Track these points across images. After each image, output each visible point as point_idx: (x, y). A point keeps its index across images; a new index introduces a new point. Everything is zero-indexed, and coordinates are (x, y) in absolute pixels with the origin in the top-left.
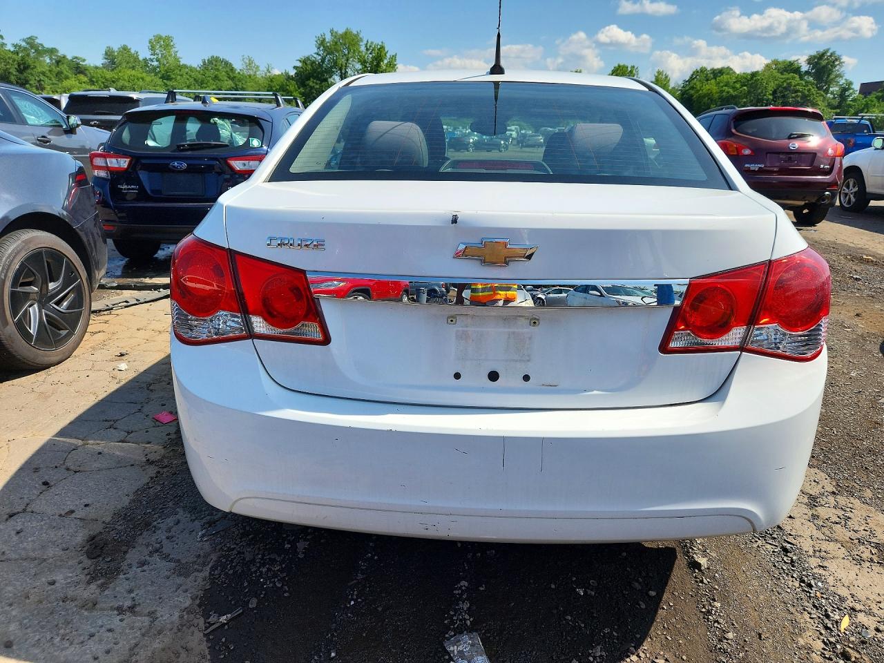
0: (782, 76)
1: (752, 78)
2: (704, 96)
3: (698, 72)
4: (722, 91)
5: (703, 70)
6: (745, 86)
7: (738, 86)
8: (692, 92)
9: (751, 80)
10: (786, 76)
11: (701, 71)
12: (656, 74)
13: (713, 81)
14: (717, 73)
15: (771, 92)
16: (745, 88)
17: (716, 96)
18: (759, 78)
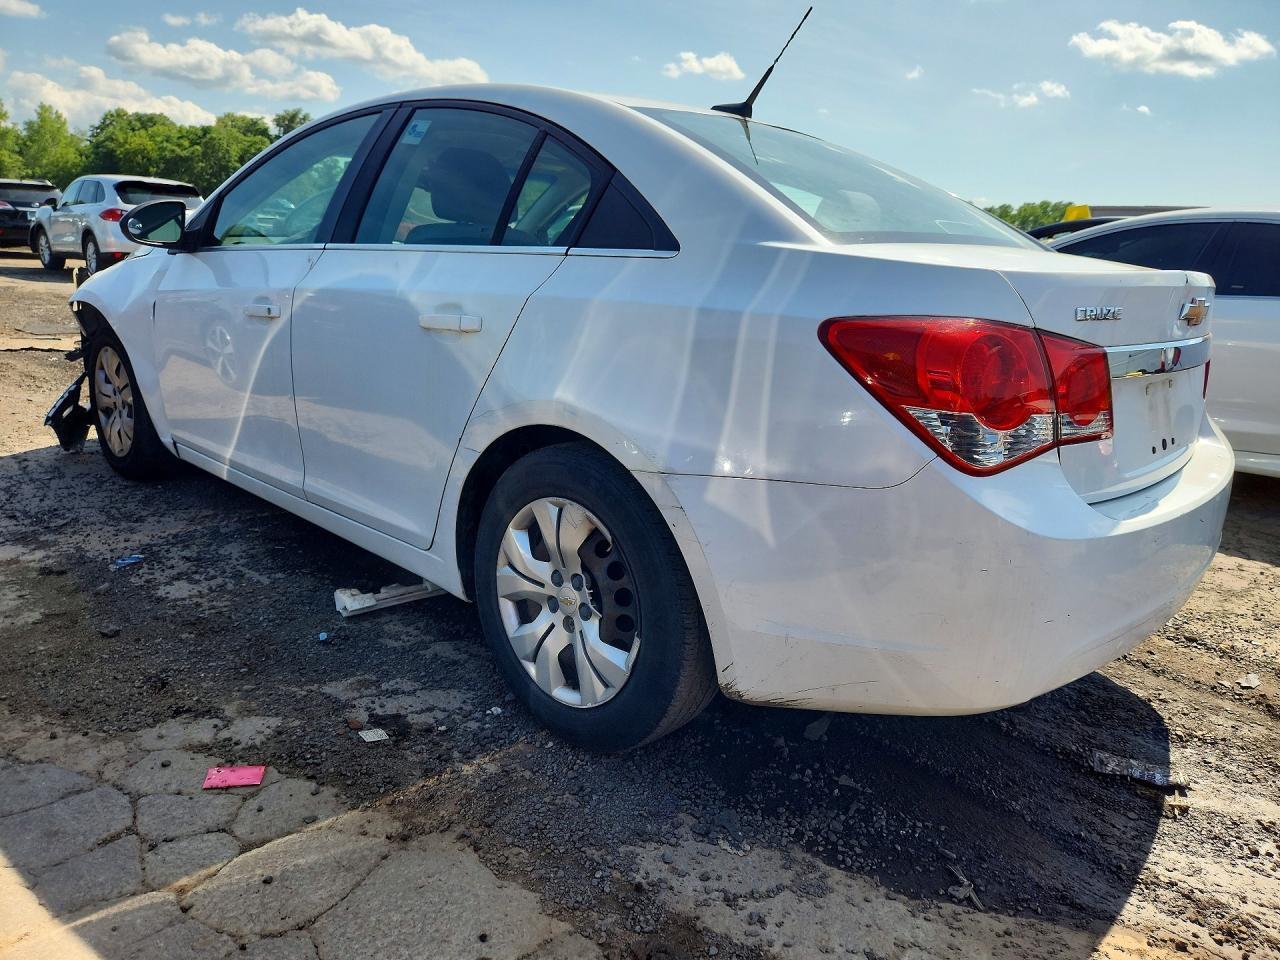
0: (246, 138)
1: (205, 135)
2: (136, 153)
3: (112, 116)
4: (162, 149)
5: (120, 114)
6: (198, 144)
7: (186, 143)
8: (111, 145)
9: (202, 136)
10: (251, 138)
11: (118, 115)
12: (39, 110)
13: (143, 132)
14: (146, 122)
15: (236, 158)
16: (198, 147)
17: (154, 155)
18: (214, 135)
